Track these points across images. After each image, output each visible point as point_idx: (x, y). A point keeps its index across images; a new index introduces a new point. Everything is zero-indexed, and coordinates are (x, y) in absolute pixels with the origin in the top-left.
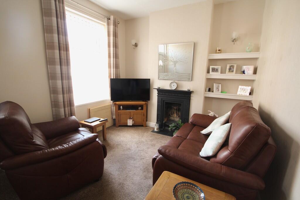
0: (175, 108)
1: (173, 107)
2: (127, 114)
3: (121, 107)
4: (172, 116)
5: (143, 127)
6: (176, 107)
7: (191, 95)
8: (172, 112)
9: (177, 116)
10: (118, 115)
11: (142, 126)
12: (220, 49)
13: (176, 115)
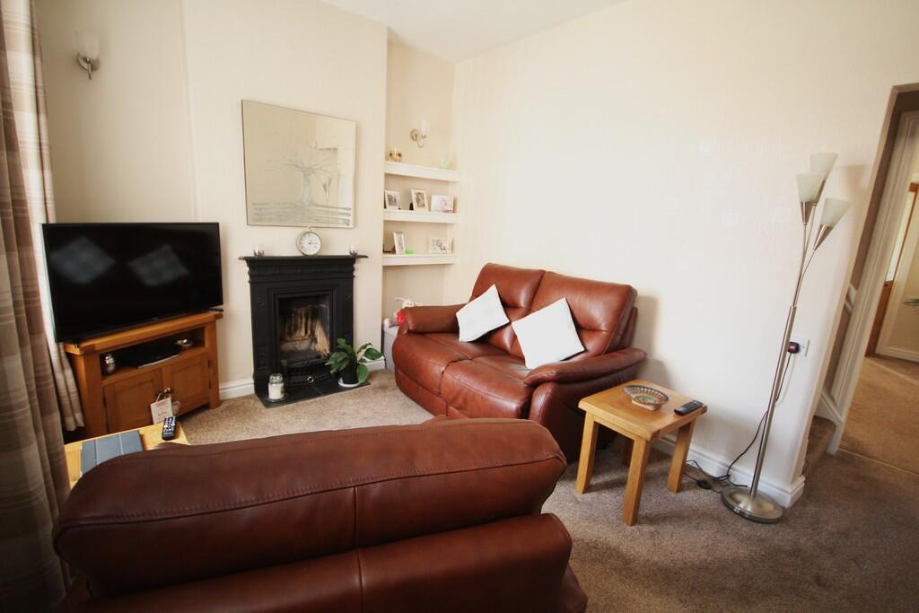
0: (302, 311)
1: (295, 309)
2: (144, 383)
3: (109, 360)
4: (289, 339)
5: (211, 411)
6: (304, 309)
7: (355, 266)
8: (293, 328)
9: (306, 333)
10: (104, 399)
11: (206, 407)
12: (400, 151)
13: (303, 333)
